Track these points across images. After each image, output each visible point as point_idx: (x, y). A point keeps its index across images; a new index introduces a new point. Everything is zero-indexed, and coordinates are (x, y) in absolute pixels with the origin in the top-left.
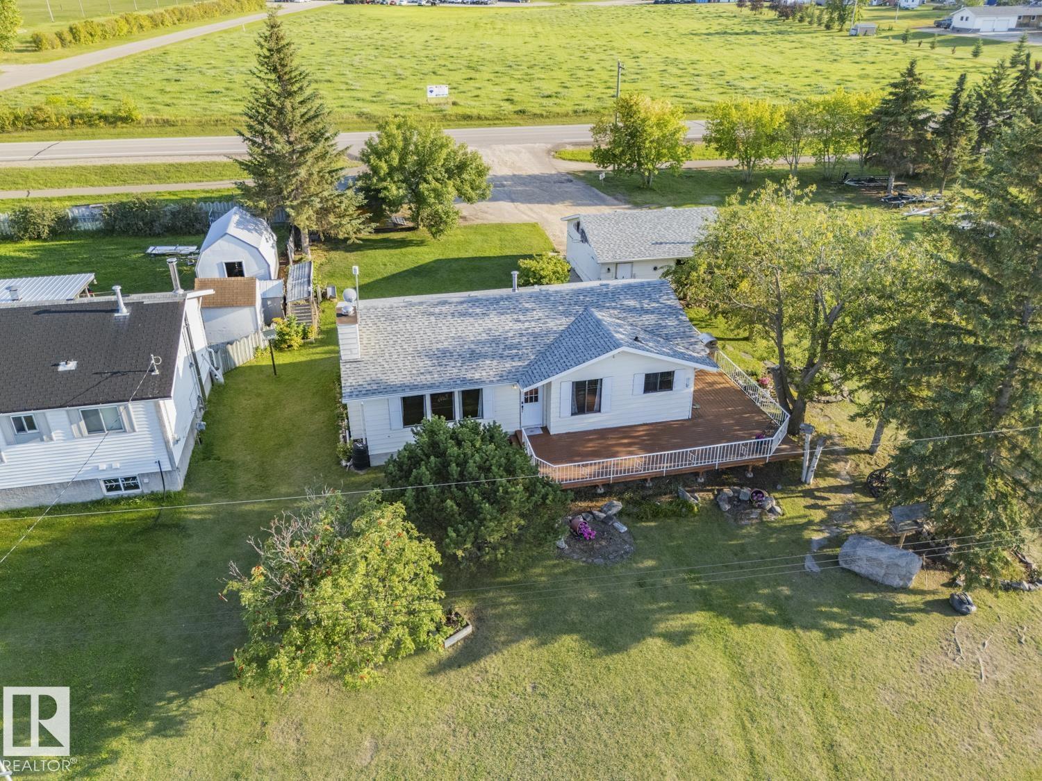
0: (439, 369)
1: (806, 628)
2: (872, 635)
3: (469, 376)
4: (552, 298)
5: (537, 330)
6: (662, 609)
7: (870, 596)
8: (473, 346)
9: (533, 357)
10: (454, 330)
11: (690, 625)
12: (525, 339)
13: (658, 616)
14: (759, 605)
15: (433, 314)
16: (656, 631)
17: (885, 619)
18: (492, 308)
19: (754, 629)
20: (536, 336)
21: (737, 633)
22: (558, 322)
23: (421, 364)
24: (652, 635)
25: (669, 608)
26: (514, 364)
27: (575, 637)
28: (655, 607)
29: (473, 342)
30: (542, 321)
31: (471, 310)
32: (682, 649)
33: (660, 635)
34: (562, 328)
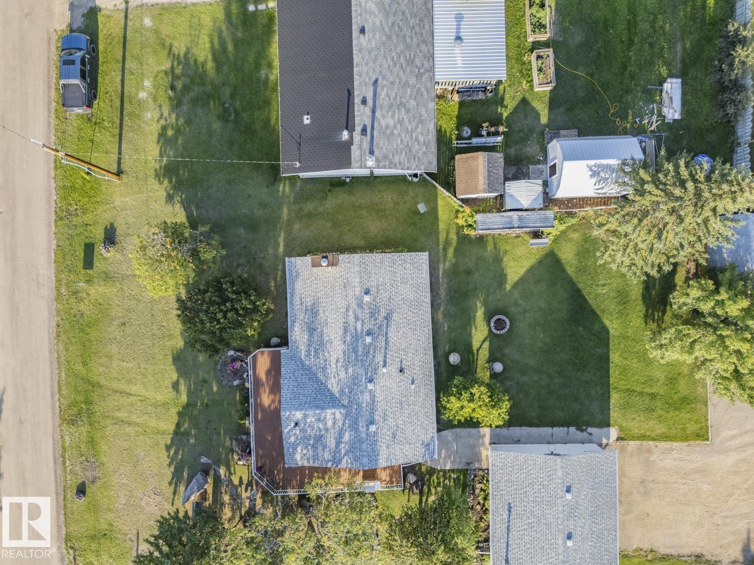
0: (304, 309)
1: (172, 439)
2: (165, 464)
3: (297, 325)
4: (356, 387)
5: (329, 371)
6: (190, 385)
7: (185, 475)
8: (319, 330)
9: (307, 363)
10: (333, 321)
11: (181, 394)
12: (322, 362)
13: (187, 382)
14: (186, 426)
15: (347, 310)
16: (181, 379)
17: (173, 474)
18: (350, 347)
19: (175, 419)
20: (324, 369)
21: (174, 411)
22: (335, 385)
23: (308, 300)
24: (178, 377)
25: (190, 388)
26: (303, 352)
27: (182, 347)
28: (192, 383)
29: (322, 331)
30: (336, 375)
31: (349, 334)
32: (170, 385)
33: (178, 380)
34: (330, 386)
